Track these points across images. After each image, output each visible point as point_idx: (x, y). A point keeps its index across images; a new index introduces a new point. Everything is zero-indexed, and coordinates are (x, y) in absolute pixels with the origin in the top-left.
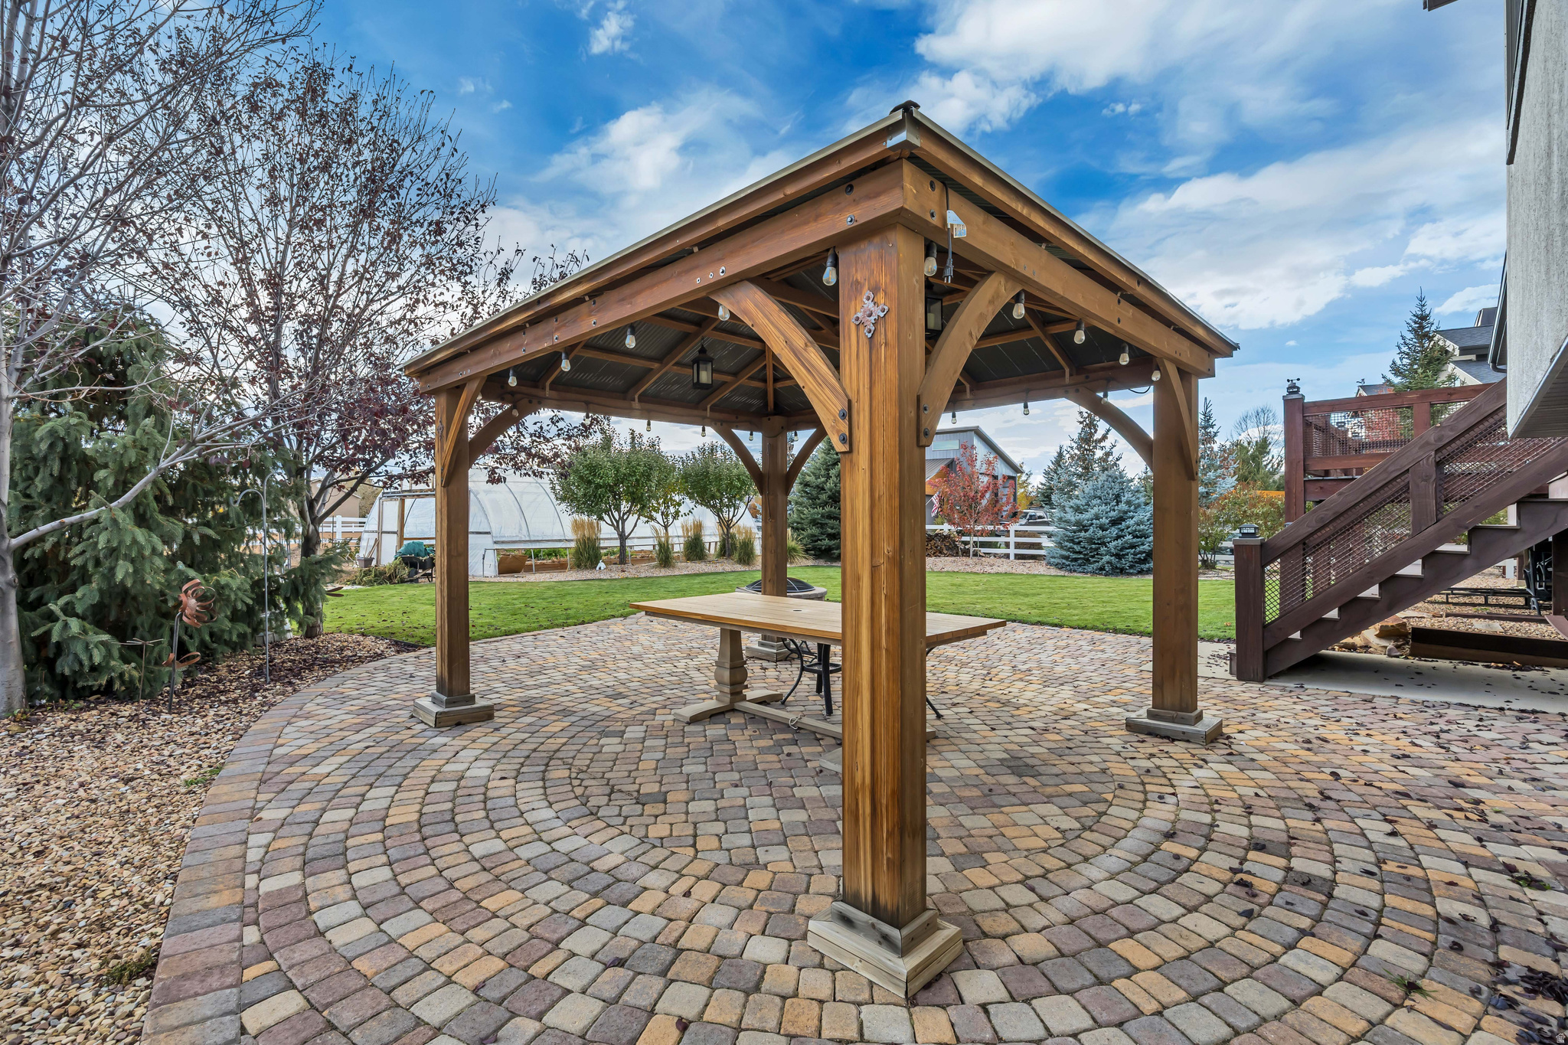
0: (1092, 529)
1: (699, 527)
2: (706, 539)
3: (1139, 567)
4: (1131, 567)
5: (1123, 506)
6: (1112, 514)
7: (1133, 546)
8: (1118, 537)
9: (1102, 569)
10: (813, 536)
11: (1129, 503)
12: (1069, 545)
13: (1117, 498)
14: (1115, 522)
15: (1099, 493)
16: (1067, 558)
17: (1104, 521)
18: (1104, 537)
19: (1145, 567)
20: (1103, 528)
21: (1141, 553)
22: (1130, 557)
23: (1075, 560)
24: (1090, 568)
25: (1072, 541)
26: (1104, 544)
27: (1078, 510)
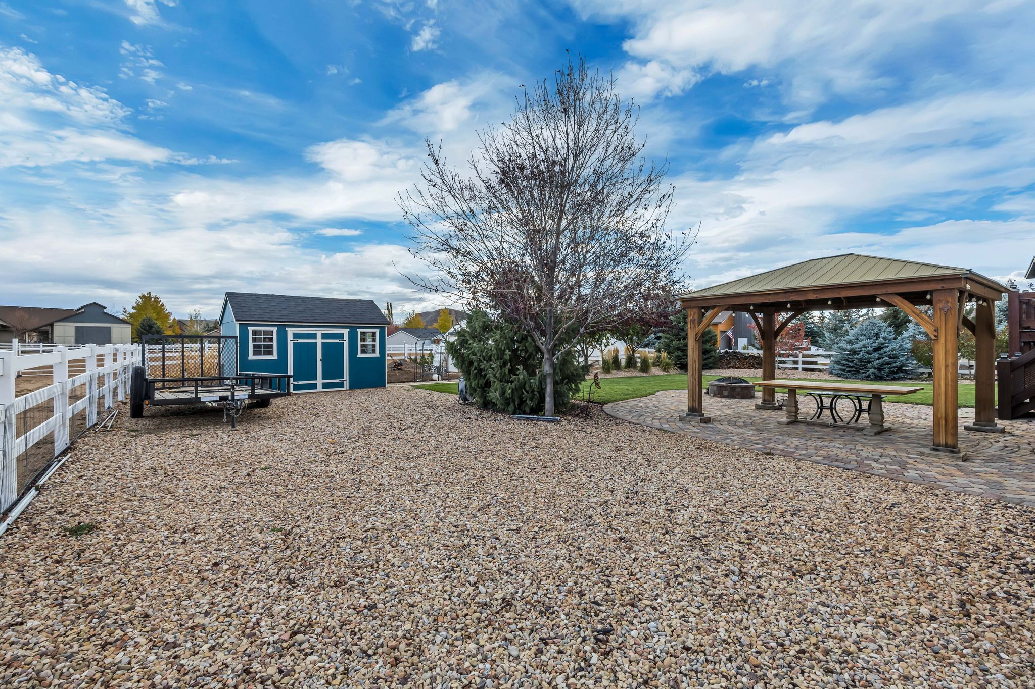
0: (861, 354)
1: (616, 351)
2: (620, 357)
3: (892, 376)
4: (887, 376)
5: (881, 340)
6: (875, 345)
7: (888, 364)
8: (878, 359)
9: (868, 377)
10: (679, 356)
11: (885, 338)
12: (845, 362)
13: (877, 335)
14: (876, 350)
15: (864, 332)
16: (844, 370)
17: (870, 349)
18: (870, 358)
19: (897, 376)
20: (868, 353)
21: (895, 367)
22: (887, 370)
23: (850, 371)
24: (860, 376)
25: (847, 360)
26: (870, 362)
27: (850, 342)
